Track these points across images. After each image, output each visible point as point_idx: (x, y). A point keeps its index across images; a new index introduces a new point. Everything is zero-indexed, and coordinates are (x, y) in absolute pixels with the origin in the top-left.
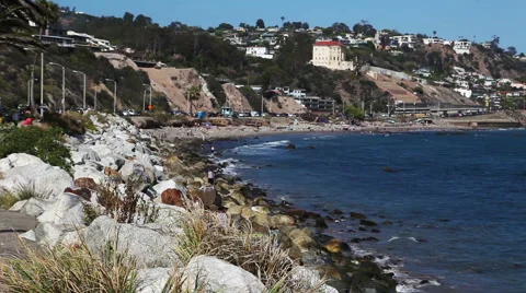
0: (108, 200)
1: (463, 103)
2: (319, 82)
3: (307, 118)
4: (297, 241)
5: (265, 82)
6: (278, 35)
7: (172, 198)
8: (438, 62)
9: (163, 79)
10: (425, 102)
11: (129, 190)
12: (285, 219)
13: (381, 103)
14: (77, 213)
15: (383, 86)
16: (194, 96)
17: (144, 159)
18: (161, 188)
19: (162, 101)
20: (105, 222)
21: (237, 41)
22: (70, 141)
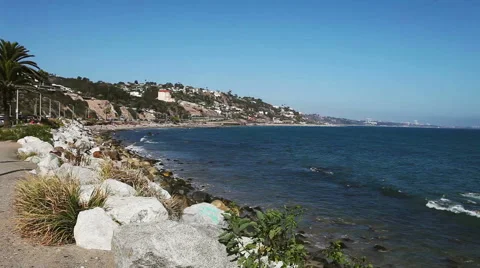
0: (69, 156)
1: (218, 116)
2: (161, 107)
3: (156, 121)
4: (151, 172)
5: (138, 106)
6: (144, 87)
7: (97, 155)
8: (208, 100)
9: (94, 104)
10: (203, 115)
11: (78, 152)
12: (146, 163)
13: (186, 116)
14: (55, 161)
15: (187, 109)
16: (108, 112)
17: (86, 138)
18: (93, 151)
19: (94, 114)
20: (67, 165)
21: (126, 89)
22: (53, 131)
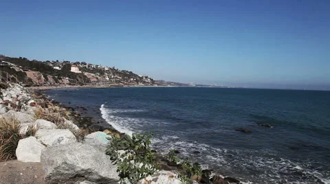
0: (13, 106)
1: (107, 81)
2: (73, 76)
3: (70, 84)
4: (67, 114)
5: (59, 75)
6: (62, 64)
7: (32, 105)
8: (101, 72)
9: (30, 74)
10: (98, 81)
11: (19, 103)
12: (64, 109)
13: (88, 81)
14: (4, 109)
15: (89, 77)
16: (39, 78)
17: (25, 95)
18: (30, 102)
19: (30, 80)
20: (12, 112)
21: (51, 65)
22: (2, 90)
